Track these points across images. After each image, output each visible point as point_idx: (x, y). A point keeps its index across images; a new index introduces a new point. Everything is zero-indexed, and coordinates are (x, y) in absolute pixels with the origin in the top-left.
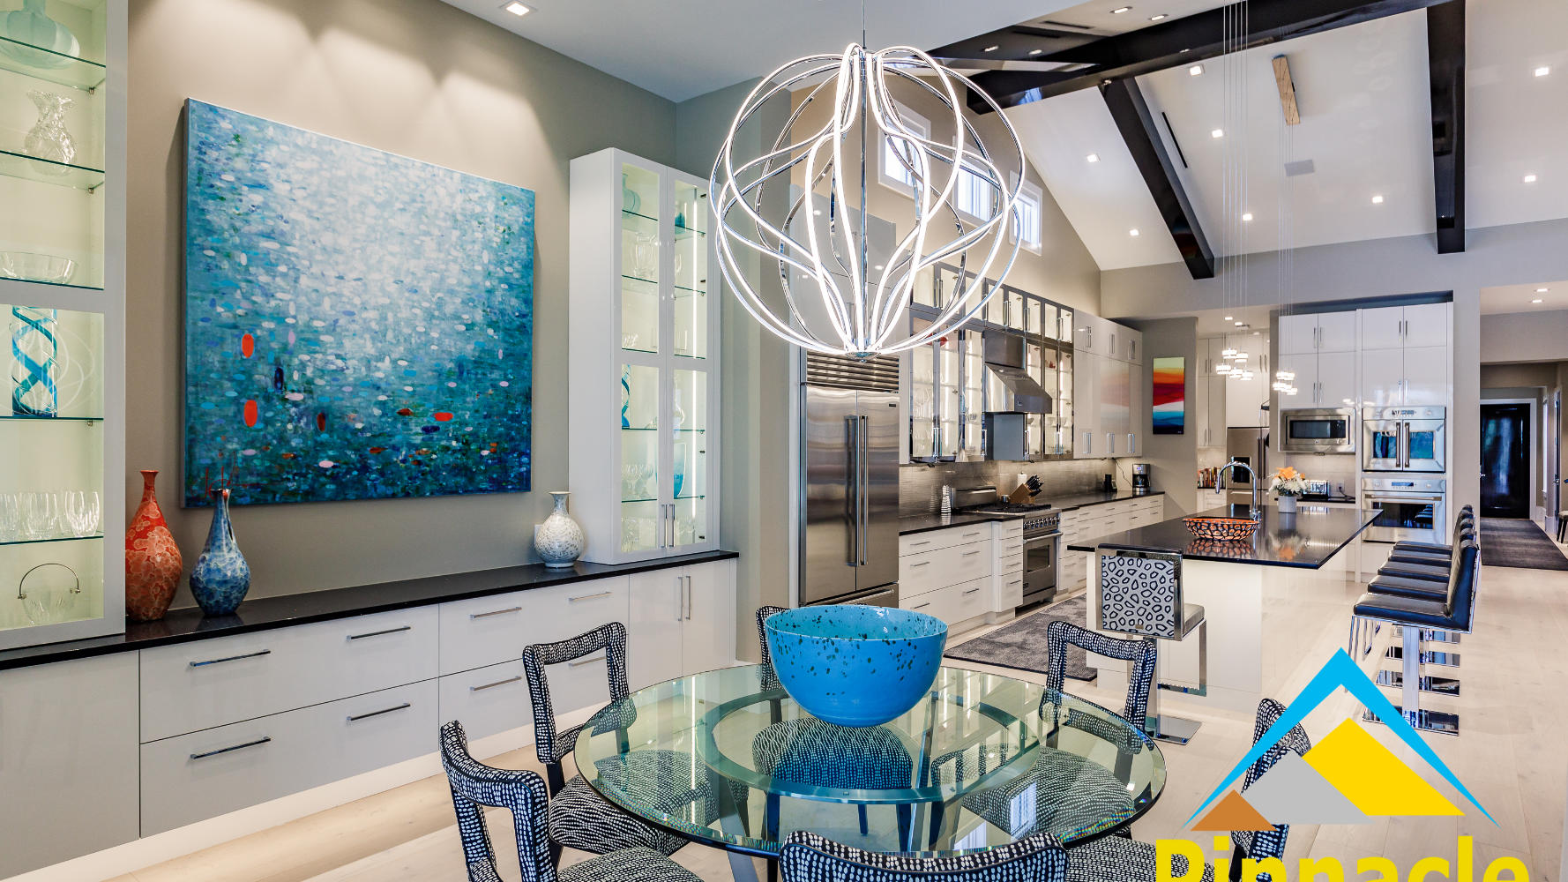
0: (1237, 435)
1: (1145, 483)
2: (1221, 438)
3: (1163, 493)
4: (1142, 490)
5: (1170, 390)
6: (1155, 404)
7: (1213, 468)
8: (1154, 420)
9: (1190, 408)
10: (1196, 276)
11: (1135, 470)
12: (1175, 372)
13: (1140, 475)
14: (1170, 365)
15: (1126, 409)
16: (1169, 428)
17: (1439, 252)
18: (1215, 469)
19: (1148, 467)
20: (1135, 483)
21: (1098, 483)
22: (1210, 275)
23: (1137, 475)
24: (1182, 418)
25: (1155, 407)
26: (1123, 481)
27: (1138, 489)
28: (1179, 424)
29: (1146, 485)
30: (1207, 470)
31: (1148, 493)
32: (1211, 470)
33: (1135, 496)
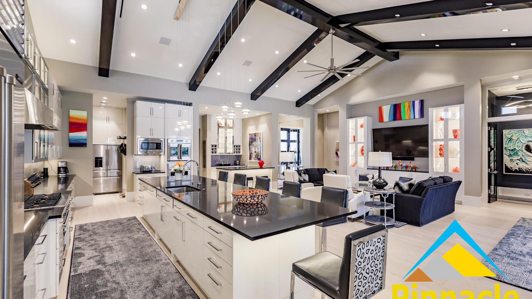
1: (65, 171)
3: (75, 175)
5: (78, 126)
8: (70, 140)
9: (90, 135)
10: (100, 75)
11: (59, 164)
14: (79, 114)
16: (78, 144)
17: (189, 90)
20: (59, 172)
21: (41, 173)
22: (107, 76)
23: (61, 167)
25: (70, 134)
26: (52, 171)
27: (61, 175)
28: (84, 142)
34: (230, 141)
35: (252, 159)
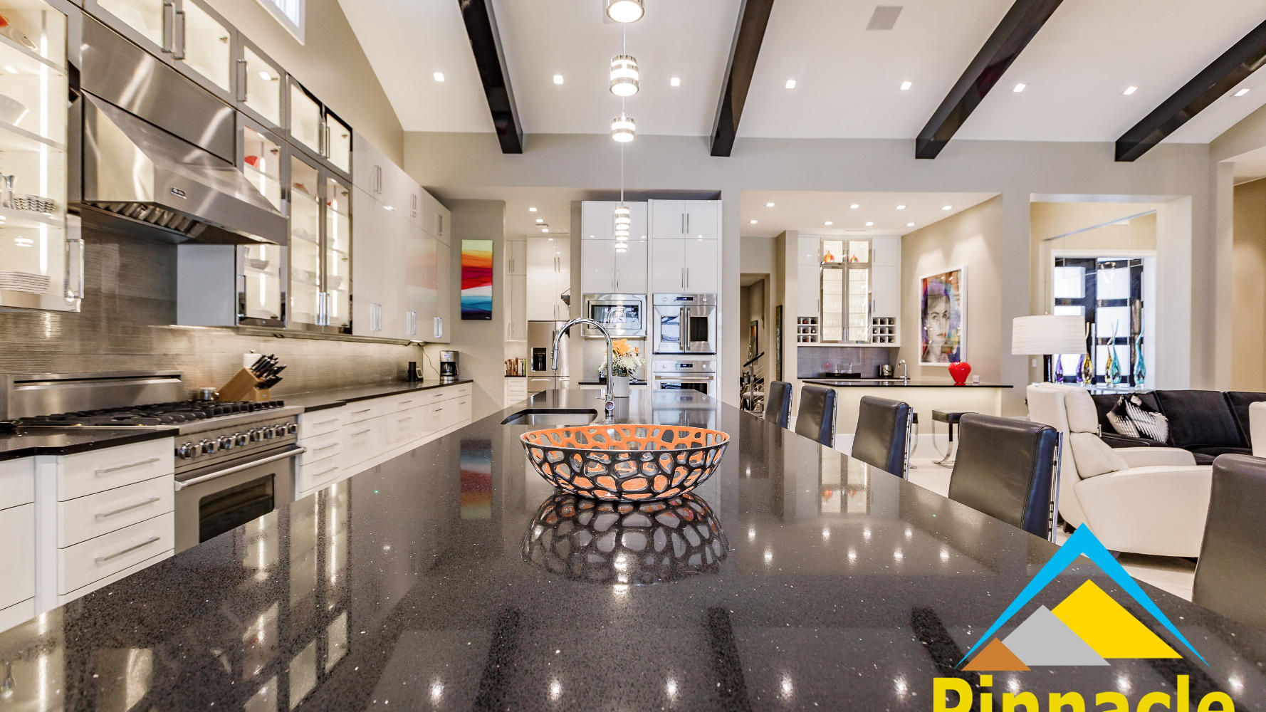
0: (535, 328)
1: (452, 370)
2: (523, 330)
3: (472, 381)
4: (450, 378)
5: (477, 274)
6: (465, 286)
7: (515, 359)
8: (462, 304)
9: (498, 292)
10: (505, 151)
11: (443, 357)
12: (483, 255)
13: (449, 363)
14: (478, 248)
15: (433, 292)
16: (476, 313)
17: (711, 155)
18: (517, 360)
19: (456, 354)
20: (443, 372)
21: (400, 371)
22: (519, 151)
23: (445, 363)
24: (490, 303)
25: (463, 291)
26: (430, 372)
27: (445, 378)
28: (486, 308)
29: (454, 373)
30: (510, 360)
31: (456, 382)
32: (514, 360)
33: (442, 385)
34: (859, 304)
35: (932, 357)
